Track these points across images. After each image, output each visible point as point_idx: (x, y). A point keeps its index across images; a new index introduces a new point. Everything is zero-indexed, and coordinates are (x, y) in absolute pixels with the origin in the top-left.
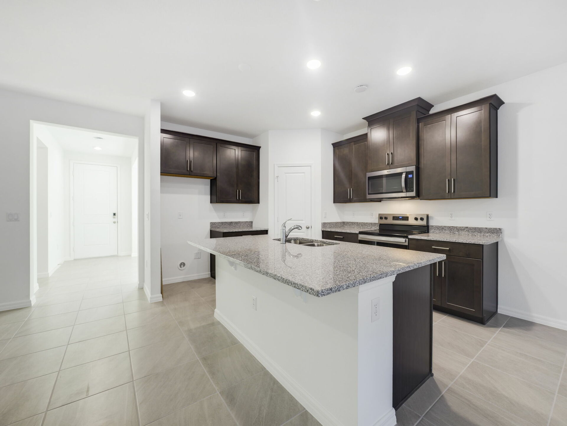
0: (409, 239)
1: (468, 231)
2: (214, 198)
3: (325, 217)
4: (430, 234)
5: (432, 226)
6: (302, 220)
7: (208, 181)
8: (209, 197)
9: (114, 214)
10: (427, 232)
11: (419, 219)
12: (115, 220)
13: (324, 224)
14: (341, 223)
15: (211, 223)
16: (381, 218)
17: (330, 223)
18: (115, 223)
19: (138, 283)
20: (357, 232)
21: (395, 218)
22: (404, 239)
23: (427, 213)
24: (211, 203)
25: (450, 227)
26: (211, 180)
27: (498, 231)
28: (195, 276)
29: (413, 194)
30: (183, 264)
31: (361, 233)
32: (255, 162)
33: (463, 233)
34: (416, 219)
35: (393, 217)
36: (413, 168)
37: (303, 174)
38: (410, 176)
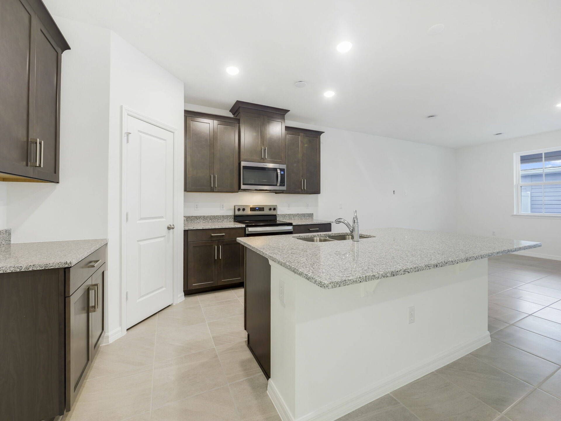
1: (299, 216)
5: (278, 215)
6: (162, 217)
11: (272, 210)
13: (188, 219)
16: (239, 210)
21: (253, 209)
25: (289, 215)
29: (284, 188)
33: (296, 218)
34: (270, 209)
35: (251, 208)
36: (284, 166)
37: (163, 142)
38: (282, 172)
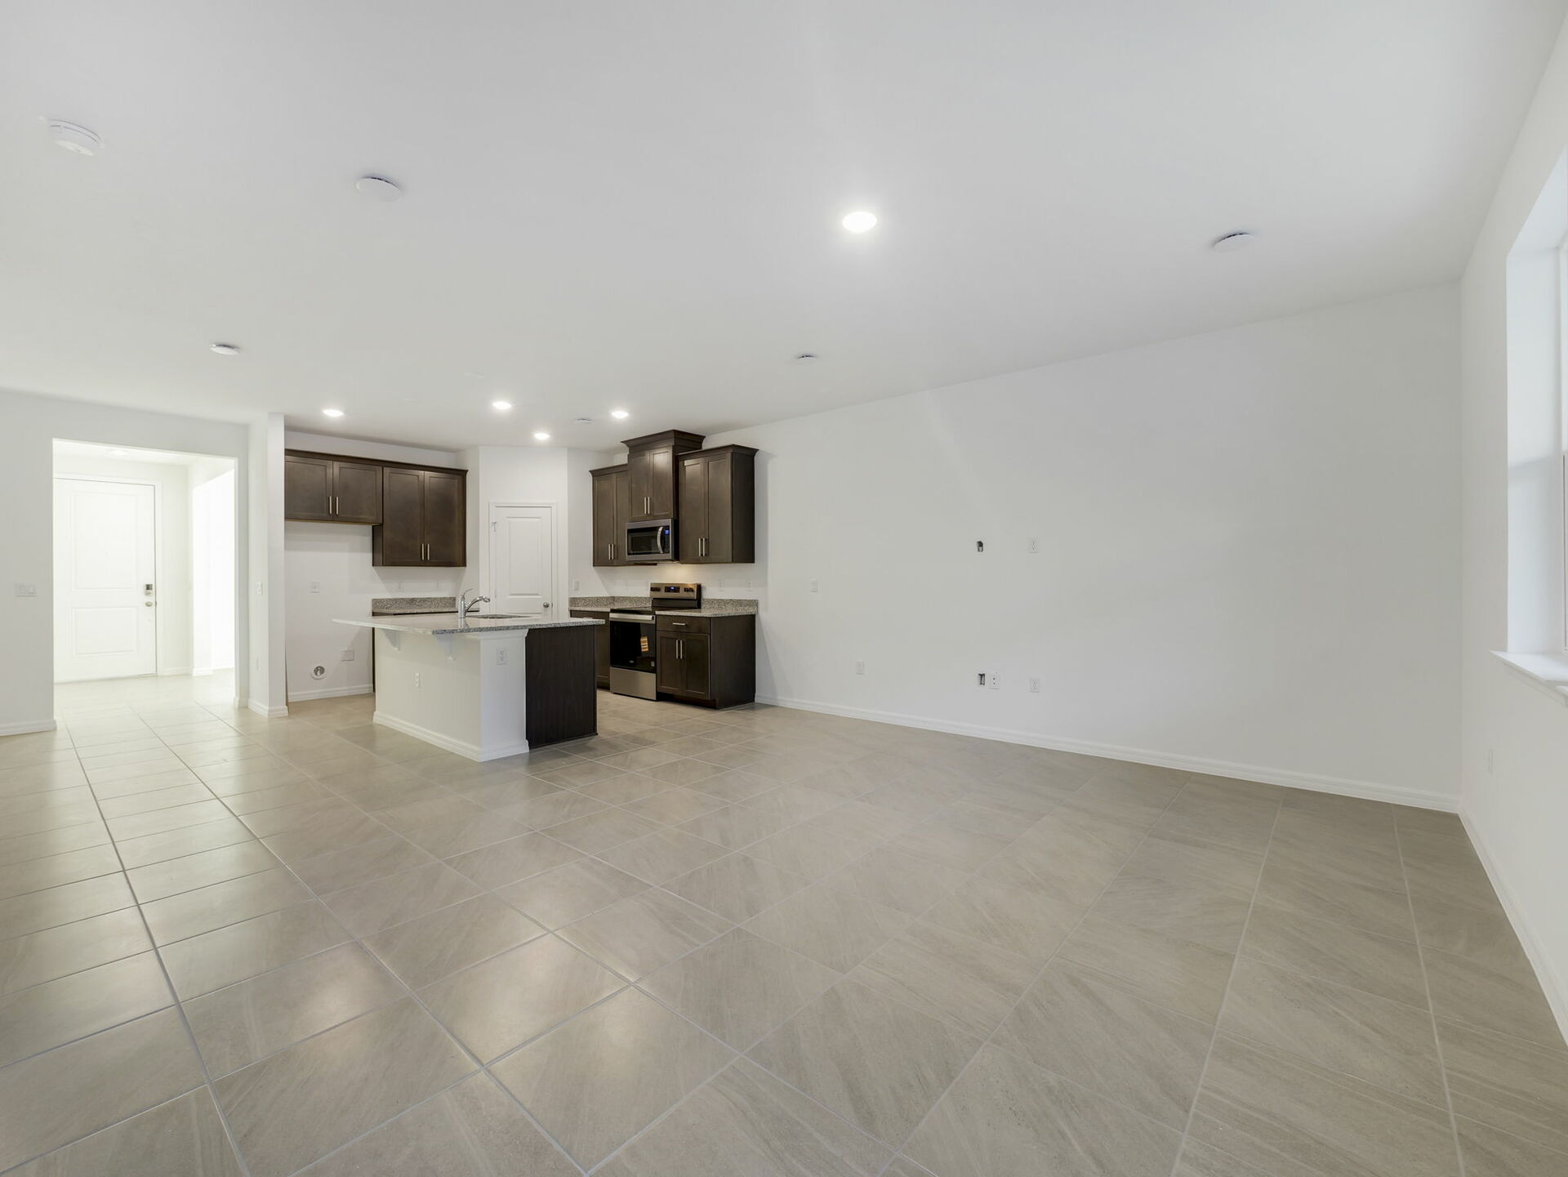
0: (657, 615)
2: (379, 557)
3: (577, 589)
4: (702, 610)
5: (709, 600)
6: (537, 595)
7: (369, 528)
8: (368, 556)
9: (148, 587)
10: (699, 606)
11: (691, 590)
12: (151, 599)
13: (573, 601)
14: (607, 598)
15: (373, 600)
16: (652, 589)
17: (584, 599)
18: (149, 606)
19: (238, 699)
20: (609, 610)
21: (668, 589)
22: (651, 617)
23: (698, 582)
24: (373, 565)
25: (718, 600)
26: (373, 527)
27: (755, 603)
28: (343, 690)
29: (670, 556)
30: (320, 670)
31: (613, 611)
32: (456, 496)
34: (688, 590)
35: (666, 588)
36: (669, 522)
37: (537, 520)
38: (667, 532)
